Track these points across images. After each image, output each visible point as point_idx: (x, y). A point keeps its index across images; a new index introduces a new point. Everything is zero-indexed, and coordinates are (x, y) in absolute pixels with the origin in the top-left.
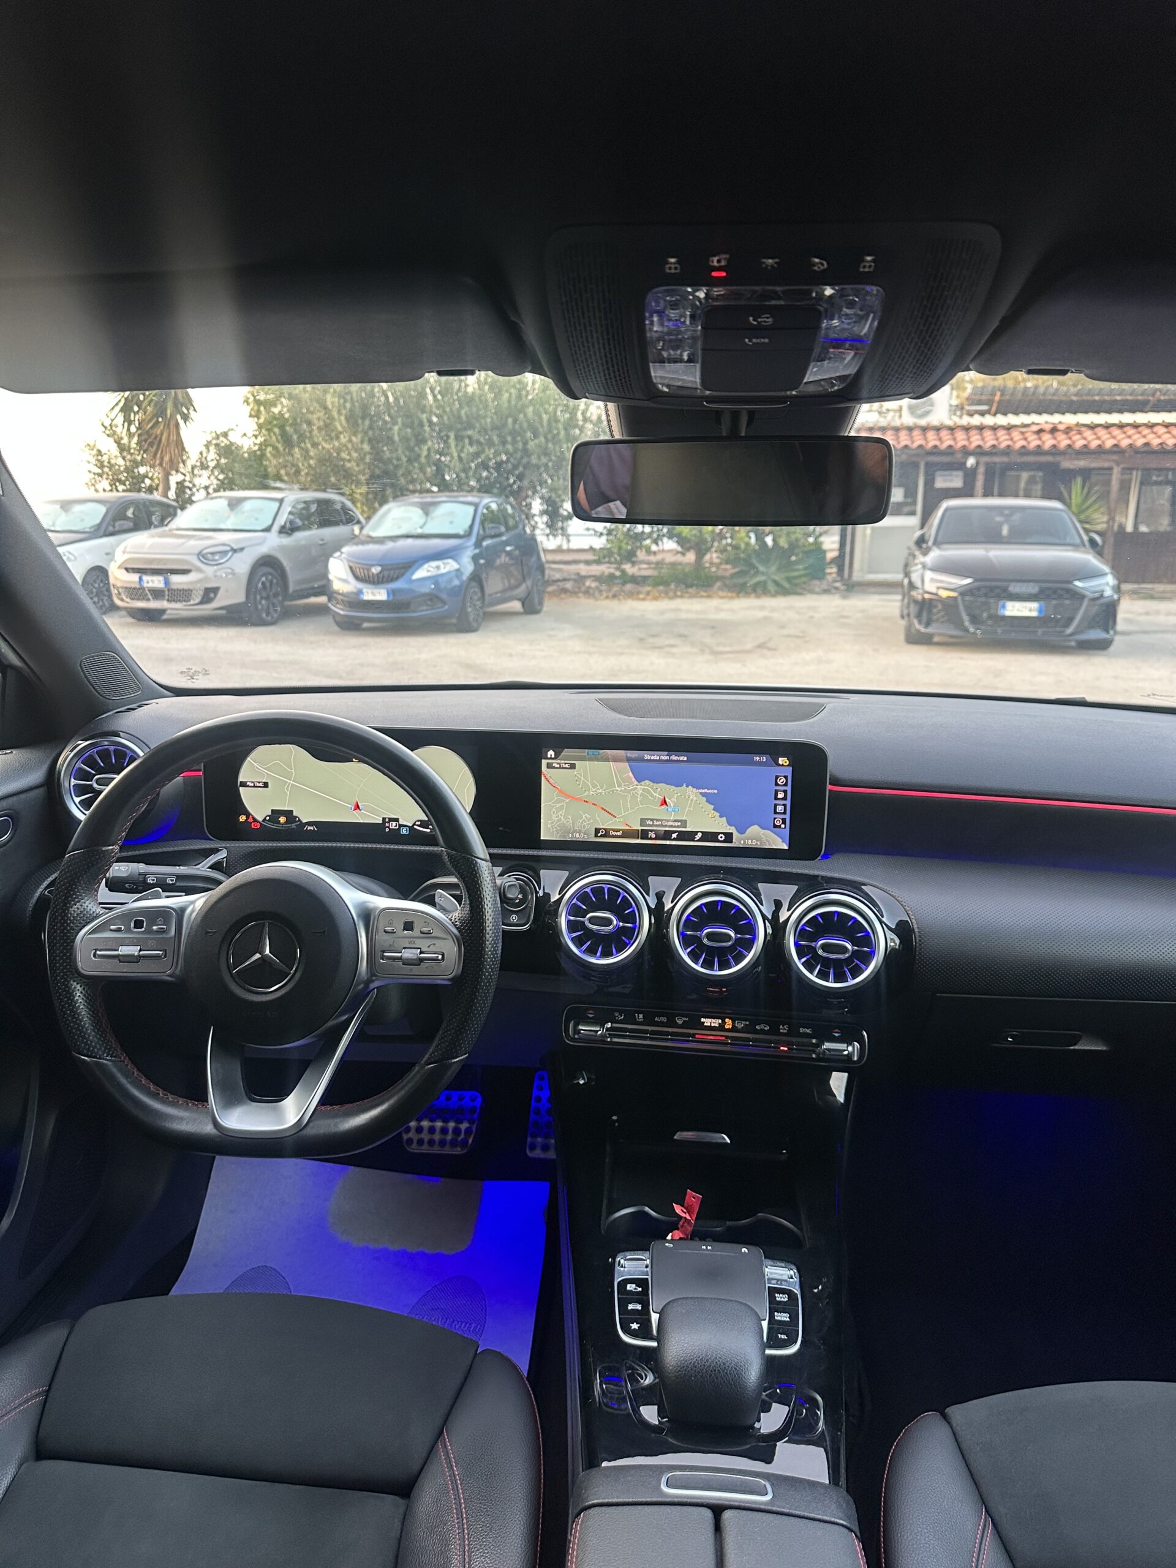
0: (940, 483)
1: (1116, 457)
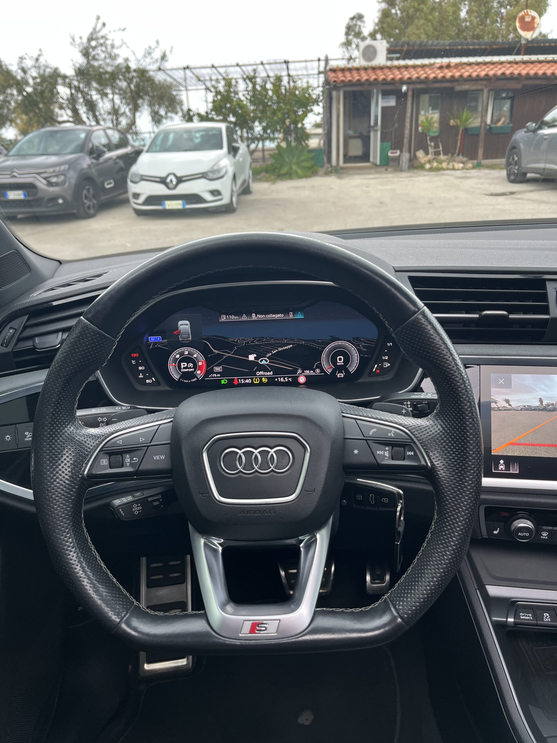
1: (485, 82)
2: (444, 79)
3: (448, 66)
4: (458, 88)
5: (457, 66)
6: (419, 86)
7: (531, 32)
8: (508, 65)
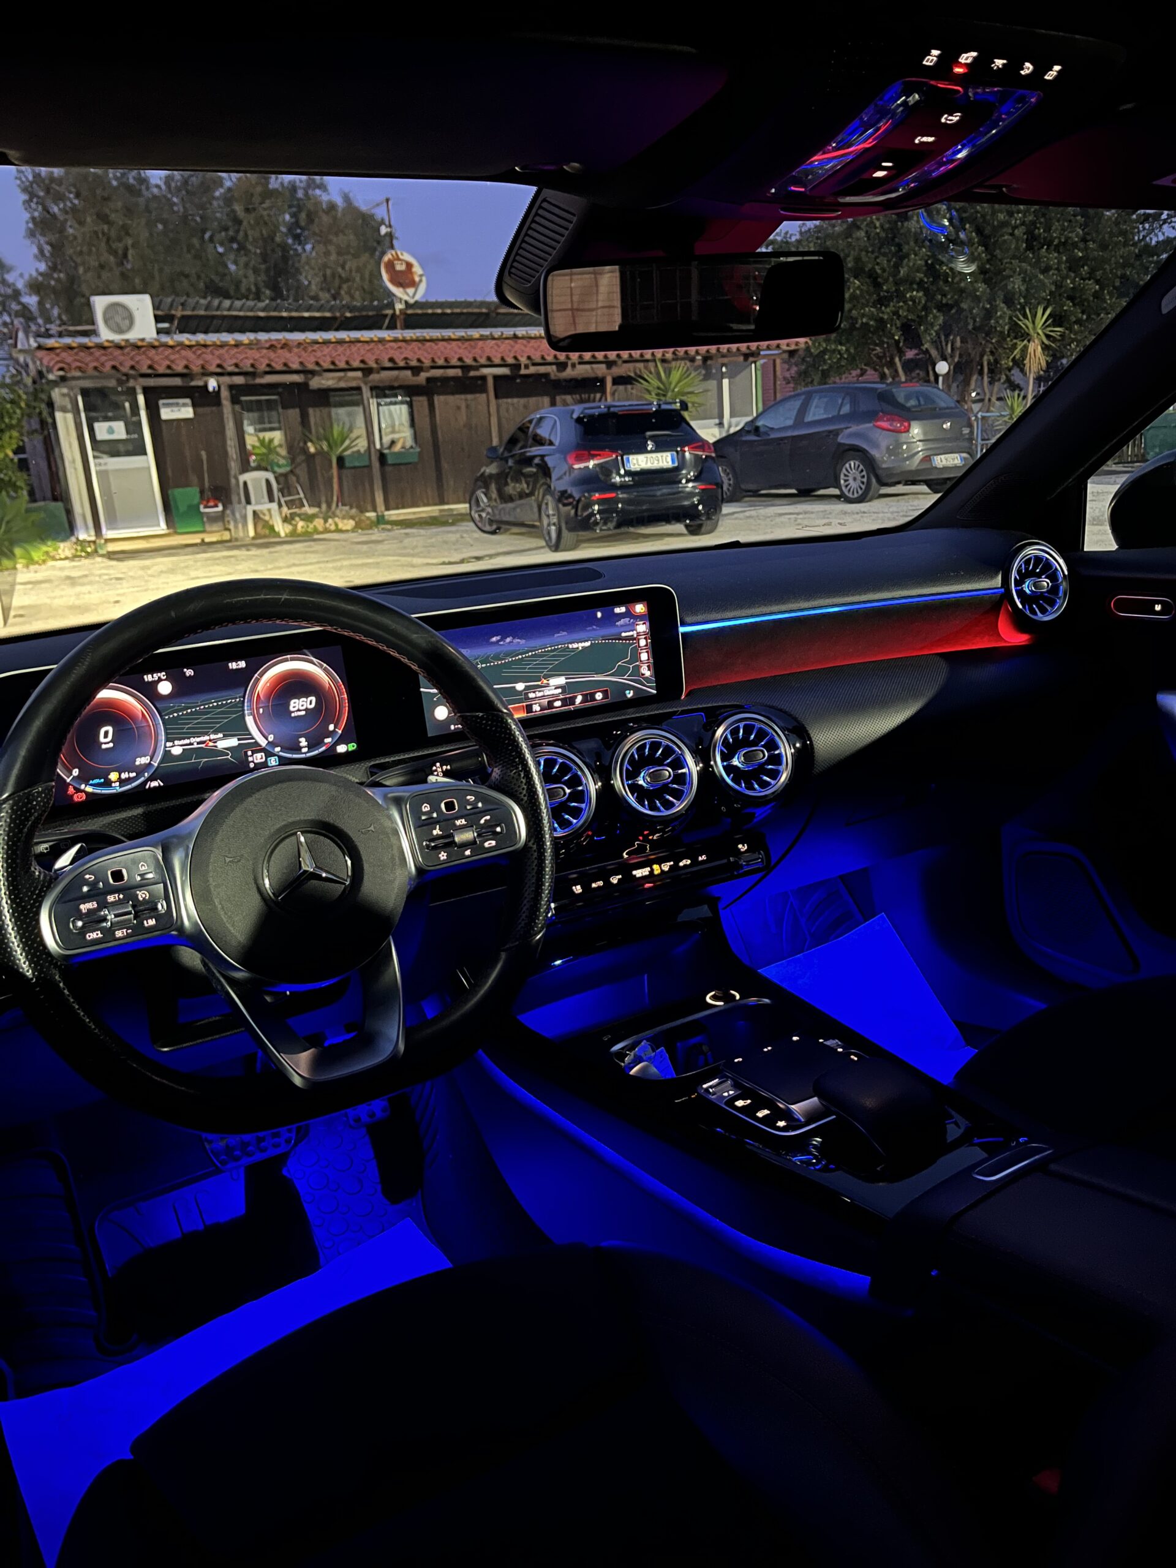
0: (166, 414)
1: (361, 375)
2: (286, 369)
3: (286, 346)
4: (316, 383)
5: (302, 346)
6: (239, 380)
7: (411, 290)
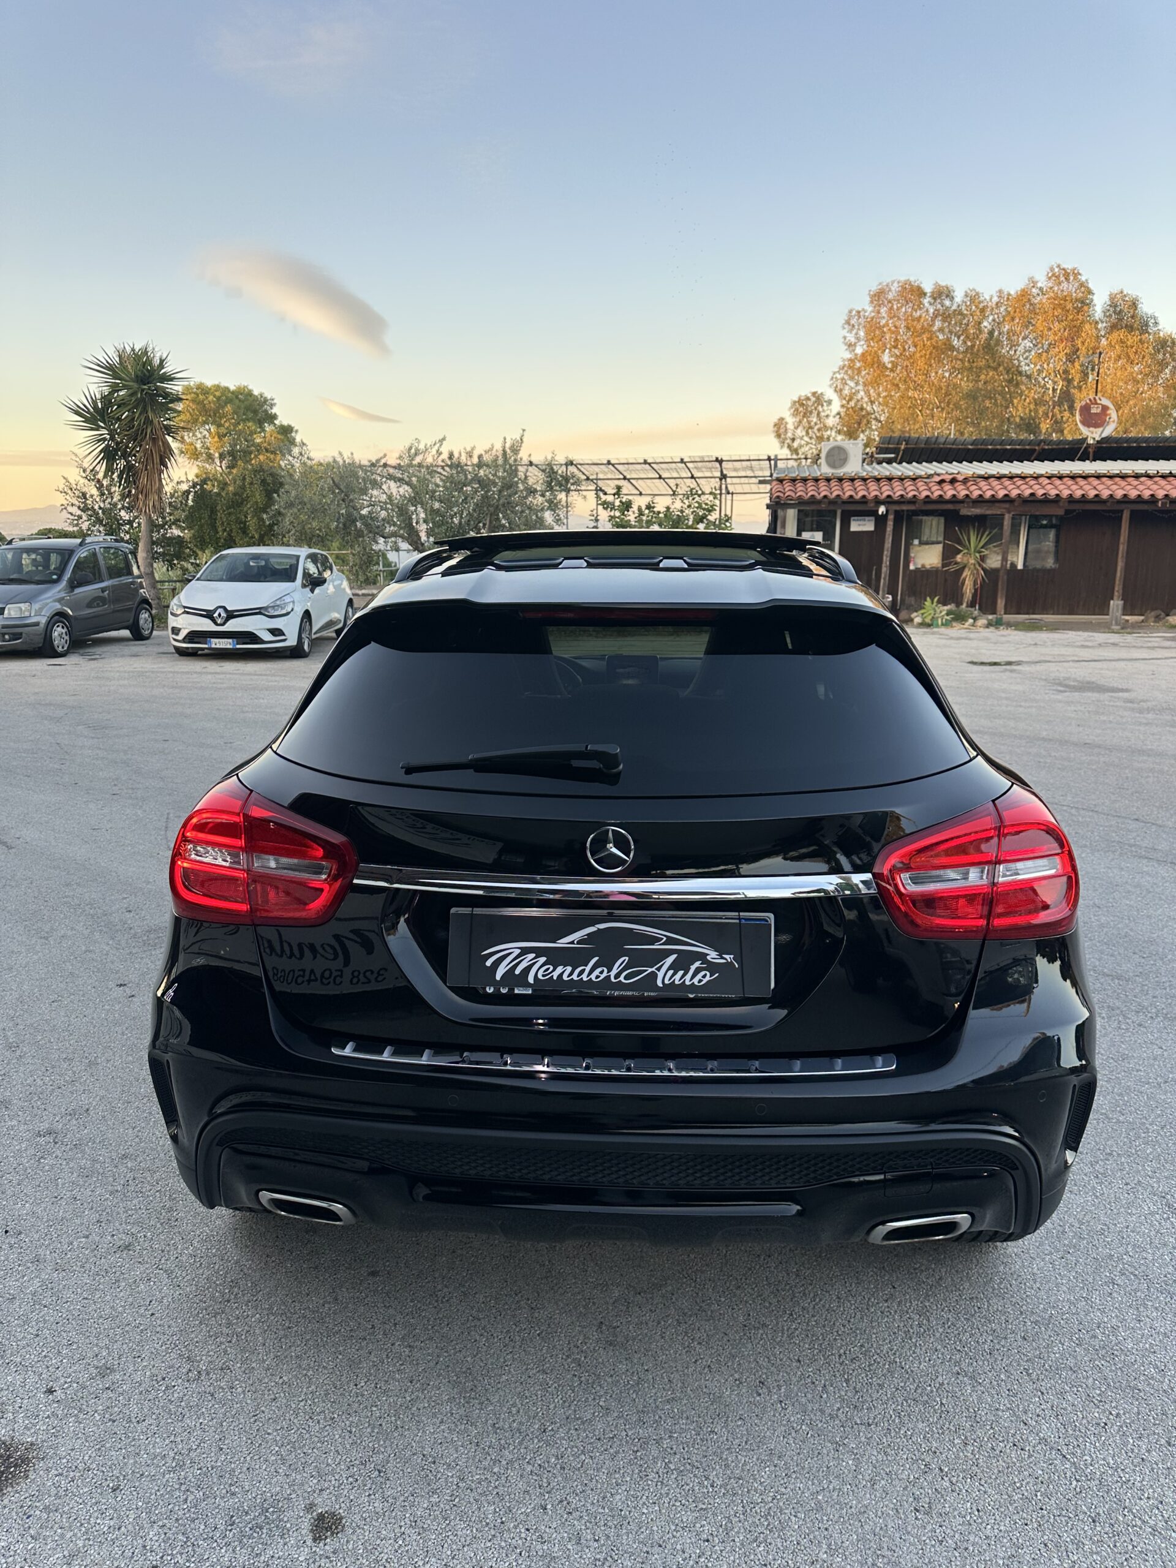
1: (1007, 505)
2: (941, 500)
3: (953, 481)
4: (965, 511)
5: (965, 481)
6: (905, 507)
7: (1101, 429)
8: (1047, 481)
